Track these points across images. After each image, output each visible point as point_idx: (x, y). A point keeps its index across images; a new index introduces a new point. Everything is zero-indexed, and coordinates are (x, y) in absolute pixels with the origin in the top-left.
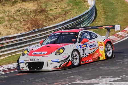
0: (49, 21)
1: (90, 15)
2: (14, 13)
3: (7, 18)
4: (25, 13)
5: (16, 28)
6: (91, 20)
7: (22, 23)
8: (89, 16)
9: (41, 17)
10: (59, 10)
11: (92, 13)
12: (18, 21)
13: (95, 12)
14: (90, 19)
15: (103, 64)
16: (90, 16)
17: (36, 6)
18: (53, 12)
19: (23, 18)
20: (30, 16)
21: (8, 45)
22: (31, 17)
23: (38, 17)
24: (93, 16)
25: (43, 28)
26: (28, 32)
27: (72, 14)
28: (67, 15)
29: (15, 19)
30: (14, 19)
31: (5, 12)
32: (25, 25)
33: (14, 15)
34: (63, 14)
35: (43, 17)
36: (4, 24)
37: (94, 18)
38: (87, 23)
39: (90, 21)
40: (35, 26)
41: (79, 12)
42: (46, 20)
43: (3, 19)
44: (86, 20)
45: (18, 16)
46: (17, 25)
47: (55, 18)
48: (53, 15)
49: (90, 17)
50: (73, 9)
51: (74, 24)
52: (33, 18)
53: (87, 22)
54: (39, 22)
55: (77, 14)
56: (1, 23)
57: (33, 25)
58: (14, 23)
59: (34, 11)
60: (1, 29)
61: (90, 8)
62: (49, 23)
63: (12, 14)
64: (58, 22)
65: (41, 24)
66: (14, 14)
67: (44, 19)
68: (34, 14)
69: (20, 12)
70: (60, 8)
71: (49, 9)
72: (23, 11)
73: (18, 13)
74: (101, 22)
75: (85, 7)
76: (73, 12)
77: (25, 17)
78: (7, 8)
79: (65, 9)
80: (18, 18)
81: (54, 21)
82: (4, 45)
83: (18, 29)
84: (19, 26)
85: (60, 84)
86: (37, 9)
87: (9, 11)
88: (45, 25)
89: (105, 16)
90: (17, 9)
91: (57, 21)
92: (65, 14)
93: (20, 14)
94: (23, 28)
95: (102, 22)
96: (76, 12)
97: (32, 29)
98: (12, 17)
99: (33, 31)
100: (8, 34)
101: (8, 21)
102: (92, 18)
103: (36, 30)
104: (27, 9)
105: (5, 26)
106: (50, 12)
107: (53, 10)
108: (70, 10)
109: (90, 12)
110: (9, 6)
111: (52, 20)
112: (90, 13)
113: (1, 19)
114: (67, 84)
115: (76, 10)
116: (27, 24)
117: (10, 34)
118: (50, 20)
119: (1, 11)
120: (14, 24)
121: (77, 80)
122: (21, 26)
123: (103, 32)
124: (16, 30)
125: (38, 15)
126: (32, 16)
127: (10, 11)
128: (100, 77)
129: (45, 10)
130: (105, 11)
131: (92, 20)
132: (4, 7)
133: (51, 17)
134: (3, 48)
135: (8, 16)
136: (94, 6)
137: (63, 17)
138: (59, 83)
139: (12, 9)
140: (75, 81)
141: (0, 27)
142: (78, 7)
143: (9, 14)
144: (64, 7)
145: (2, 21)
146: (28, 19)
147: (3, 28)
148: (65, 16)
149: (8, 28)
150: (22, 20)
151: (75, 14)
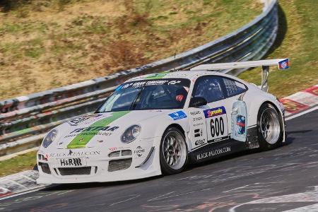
0: (158, 47)
1: (267, 27)
2: (65, 29)
3: (49, 43)
4: (95, 28)
5: (73, 68)
6: (268, 40)
7: (90, 55)
8: (264, 30)
9: (135, 38)
10: (184, 19)
11: (270, 24)
12: (80, 48)
13: (279, 21)
14: (268, 37)
15: (315, 153)
16: (267, 31)
17: (123, 8)
18: (167, 23)
20: (108, 36)
21: (62, 110)
22: (112, 37)
23: (127, 37)
24: (274, 31)
27: (217, 26)
28: (204, 29)
29: (70, 45)
30: (67, 45)
31: (44, 26)
32: (95, 58)
33: (65, 35)
34: (194, 27)
35: (143, 37)
36: (42, 58)
37: (275, 35)
38: (260, 49)
39: (268, 44)
40: (124, 60)
41: (236, 21)
42: (151, 44)
44: (258, 40)
45: (77, 35)
46: (76, 59)
47: (172, 39)
48: (167, 31)
49: (267, 34)
50: (219, 14)
51: (228, 52)
52: (115, 40)
53: (260, 45)
54: (131, 50)
55: (229, 25)
56: (34, 57)
57: (116, 57)
58: (70, 55)
59: (117, 23)
60: (36, 72)
61: (266, 10)
62: (157, 51)
63: (63, 31)
64: (182, 48)
65: (139, 56)
66: (67, 32)
67: (145, 41)
68: (118, 31)
69: (83, 27)
70: (185, 12)
71: (156, 17)
72: (90, 23)
73: (76, 29)
75: (248, 8)
76: (220, 21)
77: (95, 37)
78: (48, 17)
79: (197, 14)
80: (76, 41)
81: (172, 47)
82: (54, 112)
83: (80, 70)
84: (81, 62)
85: (213, 207)
86: (125, 16)
87: (52, 24)
88: (148, 58)
89: (305, 30)
90: (74, 17)
91: (178, 46)
92: (198, 29)
93: (83, 31)
94: (93, 68)
95: (299, 45)
96: (228, 22)
97: (115, 69)
98: (62, 39)
99: (127, 74)
101: (52, 49)
102: (271, 36)
103: (133, 70)
104: (98, 18)
105: (45, 62)
106: (158, 23)
107: (166, 18)
108: (211, 16)
109: (267, 20)
110: (52, 12)
111: (164, 44)
112: (264, 24)
113: (34, 45)
114: (232, 206)
115: (229, 15)
116: (103, 56)
118: (159, 44)
119: (33, 25)
120: (69, 57)
121: (256, 195)
122: (87, 60)
123: (303, 71)
124: (74, 73)
125: (127, 32)
126: (115, 36)
127: (55, 24)
128: (317, 187)
129: (145, 18)
130: (304, 16)
131: (271, 41)
132: (38, 14)
133: (163, 37)
134: (51, 119)
135: (52, 37)
136: (275, 5)
137: (194, 35)
138: (211, 205)
139: (59, 18)
140: (251, 198)
141: (32, 65)
142: (232, 7)
143: (53, 31)
144: (194, 11)
145: (38, 51)
146: (103, 43)
147: (41, 67)
148: (198, 32)
149: (52, 69)
150: (87, 47)
151: (226, 26)
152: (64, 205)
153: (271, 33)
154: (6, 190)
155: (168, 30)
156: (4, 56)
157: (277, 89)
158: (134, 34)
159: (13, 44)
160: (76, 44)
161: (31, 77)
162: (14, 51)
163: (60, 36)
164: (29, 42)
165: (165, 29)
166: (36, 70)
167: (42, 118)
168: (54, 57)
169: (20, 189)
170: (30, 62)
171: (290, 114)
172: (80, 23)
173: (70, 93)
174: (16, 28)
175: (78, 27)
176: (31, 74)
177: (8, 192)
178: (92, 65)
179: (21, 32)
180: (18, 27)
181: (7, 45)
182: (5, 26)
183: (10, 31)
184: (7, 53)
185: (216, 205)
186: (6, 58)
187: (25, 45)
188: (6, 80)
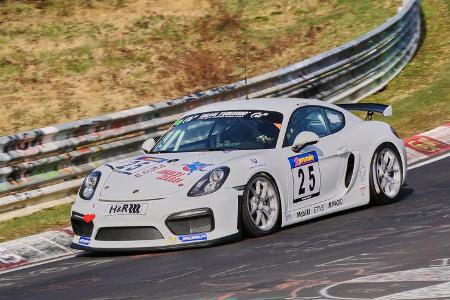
0: (254, 60)
1: (403, 34)
2: (124, 34)
3: (99, 53)
4: (165, 33)
5: (133, 88)
6: (404, 52)
7: (157, 70)
8: (398, 39)
9: (222, 47)
10: (288, 20)
11: (407, 30)
14: (404, 48)
16: (403, 39)
17: (206, 5)
18: (267, 27)
19: (157, 48)
20: (183, 43)
21: (105, 147)
22: (188, 45)
23: (211, 46)
24: (413, 40)
25: (232, 85)
26: (177, 102)
27: (335, 32)
28: (318, 35)
29: (129, 55)
30: (125, 54)
31: (95, 28)
32: (165, 74)
33: (124, 42)
34: (305, 33)
35: (231, 46)
36: (91, 72)
37: (415, 46)
38: (393, 64)
39: (404, 58)
40: (204, 77)
41: (363, 25)
42: (242, 56)
43: (86, 57)
44: (389, 52)
45: (141, 41)
46: (138, 75)
47: (273, 50)
48: (266, 38)
49: (403, 44)
50: (340, 15)
51: (344, 69)
52: (195, 50)
53: (393, 60)
54: (215, 64)
55: (353, 31)
56: (78, 71)
57: (193, 74)
58: (128, 70)
59: (196, 26)
60: (81, 92)
61: (401, 11)
62: (251, 66)
63: (120, 36)
64: (286, 62)
65: (225, 71)
66: (127, 37)
67: (235, 52)
68: (198, 36)
69: (148, 30)
70: (293, 11)
71: (252, 17)
72: (159, 24)
73: (140, 33)
74: (441, 62)
75: (381, 7)
76: (341, 25)
77: (165, 45)
78: (101, 16)
79: (309, 15)
80: (139, 50)
81: (272, 61)
82: (94, 149)
83: (142, 91)
84: (144, 79)
85: (298, 286)
86: (208, 17)
87: (106, 26)
88: (239, 76)
90: (137, 17)
91: (280, 59)
92: (310, 35)
93: (149, 36)
94: (160, 88)
95: (447, 61)
96: (351, 26)
97: (191, 90)
98: (120, 47)
99: (197, 98)
100: (104, 110)
101: (104, 61)
102: (408, 48)
103: (209, 93)
104: (171, 19)
105: (95, 78)
106: (254, 27)
107: (266, 19)
108: (329, 17)
109: (403, 25)
110: (107, 9)
111: (262, 56)
112: (400, 29)
113: (79, 55)
114: (325, 286)
115: (351, 17)
116: (175, 72)
117: (113, 110)
118: (255, 56)
119: (80, 26)
120: (127, 72)
121: (361, 271)
122: (153, 77)
124: (134, 95)
125: (211, 39)
126: (192, 44)
127: (111, 26)
128: (446, 260)
129: (236, 19)
131: (408, 53)
132: (89, 12)
133: (262, 46)
134: (90, 160)
135: (105, 44)
136: (415, 4)
137: (303, 44)
138: (295, 283)
139: (117, 18)
140: (352, 275)
141: (76, 83)
142: (357, 6)
143: (106, 35)
144: (306, 10)
145: (85, 63)
146: (176, 53)
147: (88, 86)
148: (309, 40)
149: (104, 88)
150: (153, 59)
151: (348, 33)
152: (95, 280)
153: (409, 42)
154: (18, 258)
155: (268, 36)
156: (37, 69)
157: (412, 122)
158: (219, 41)
159: (51, 54)
160: (138, 54)
161: (73, 100)
162: (51, 62)
163: (116, 42)
164: (73, 51)
165: (264, 36)
166: (81, 90)
167: (76, 158)
168: (108, 73)
169: (39, 257)
170: (74, 79)
171: (426, 156)
172: (145, 25)
173: (117, 123)
174: (56, 31)
175: (142, 30)
176: (74, 96)
177: (22, 261)
178: (160, 84)
179: (63, 37)
180: (59, 29)
181: (42, 55)
182: (40, 28)
183: (48, 34)
184: (42, 65)
185: (302, 284)
186: (40, 74)
187: (67, 54)
188: (40, 104)
